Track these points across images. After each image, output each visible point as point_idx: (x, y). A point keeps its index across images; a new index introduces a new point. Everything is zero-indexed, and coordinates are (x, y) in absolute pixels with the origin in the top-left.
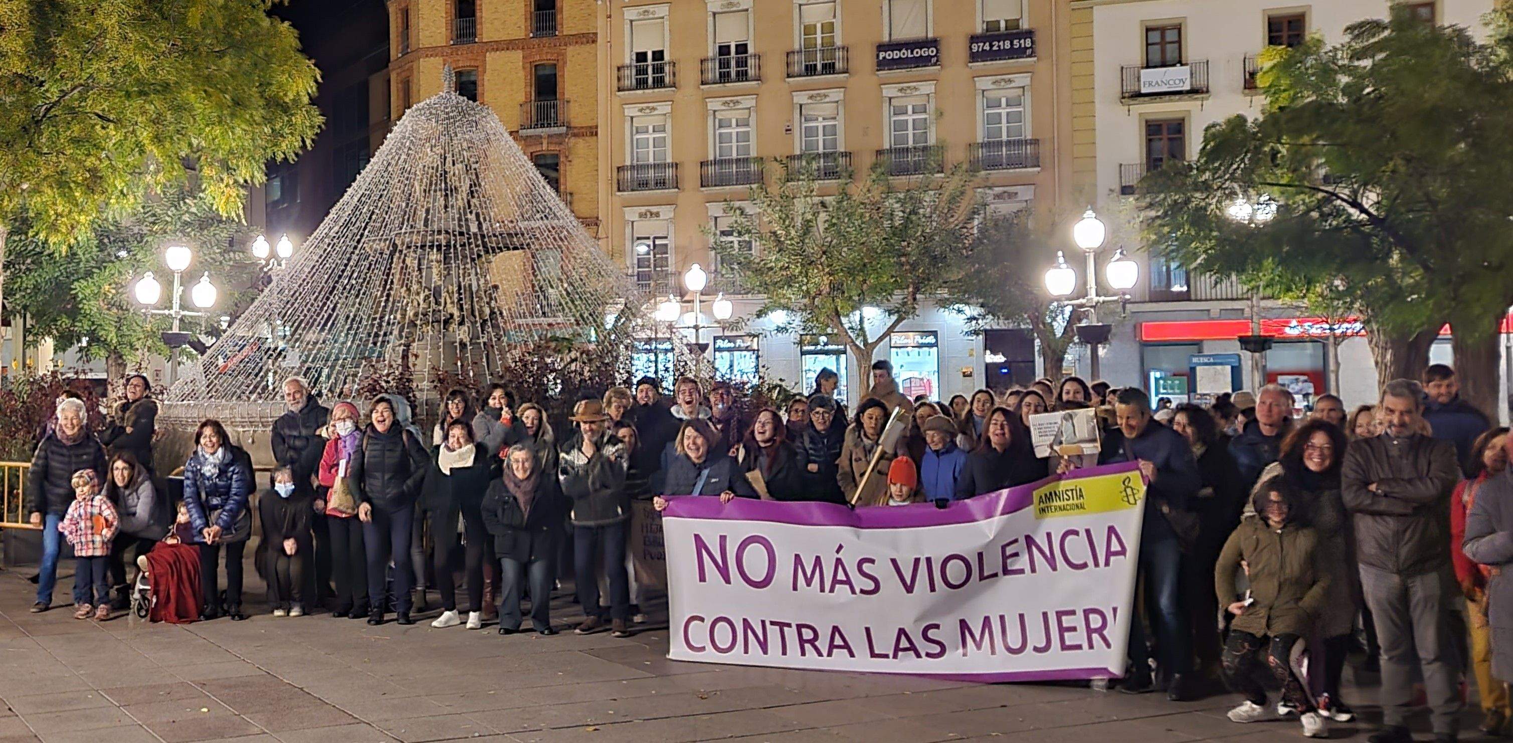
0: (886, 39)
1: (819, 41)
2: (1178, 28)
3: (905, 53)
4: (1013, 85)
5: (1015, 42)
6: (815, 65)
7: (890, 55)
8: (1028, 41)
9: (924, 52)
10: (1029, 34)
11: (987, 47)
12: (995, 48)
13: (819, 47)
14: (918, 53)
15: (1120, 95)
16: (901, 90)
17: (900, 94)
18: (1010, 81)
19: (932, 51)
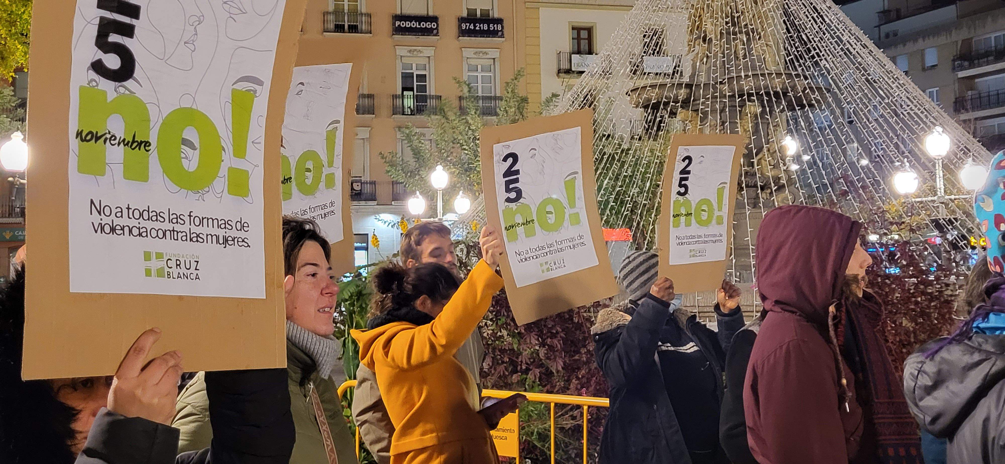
0: (398, 12)
1: (346, 8)
2: (589, 30)
3: (415, 25)
4: (488, 56)
5: (491, 25)
6: (344, 25)
7: (404, 24)
8: (500, 26)
9: (428, 25)
10: (499, 21)
11: (472, 27)
12: (477, 28)
13: (346, 11)
14: (424, 25)
15: (556, 71)
16: (410, 51)
17: (409, 54)
18: (486, 53)
19: (433, 25)
